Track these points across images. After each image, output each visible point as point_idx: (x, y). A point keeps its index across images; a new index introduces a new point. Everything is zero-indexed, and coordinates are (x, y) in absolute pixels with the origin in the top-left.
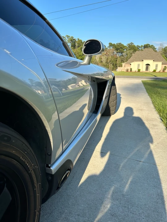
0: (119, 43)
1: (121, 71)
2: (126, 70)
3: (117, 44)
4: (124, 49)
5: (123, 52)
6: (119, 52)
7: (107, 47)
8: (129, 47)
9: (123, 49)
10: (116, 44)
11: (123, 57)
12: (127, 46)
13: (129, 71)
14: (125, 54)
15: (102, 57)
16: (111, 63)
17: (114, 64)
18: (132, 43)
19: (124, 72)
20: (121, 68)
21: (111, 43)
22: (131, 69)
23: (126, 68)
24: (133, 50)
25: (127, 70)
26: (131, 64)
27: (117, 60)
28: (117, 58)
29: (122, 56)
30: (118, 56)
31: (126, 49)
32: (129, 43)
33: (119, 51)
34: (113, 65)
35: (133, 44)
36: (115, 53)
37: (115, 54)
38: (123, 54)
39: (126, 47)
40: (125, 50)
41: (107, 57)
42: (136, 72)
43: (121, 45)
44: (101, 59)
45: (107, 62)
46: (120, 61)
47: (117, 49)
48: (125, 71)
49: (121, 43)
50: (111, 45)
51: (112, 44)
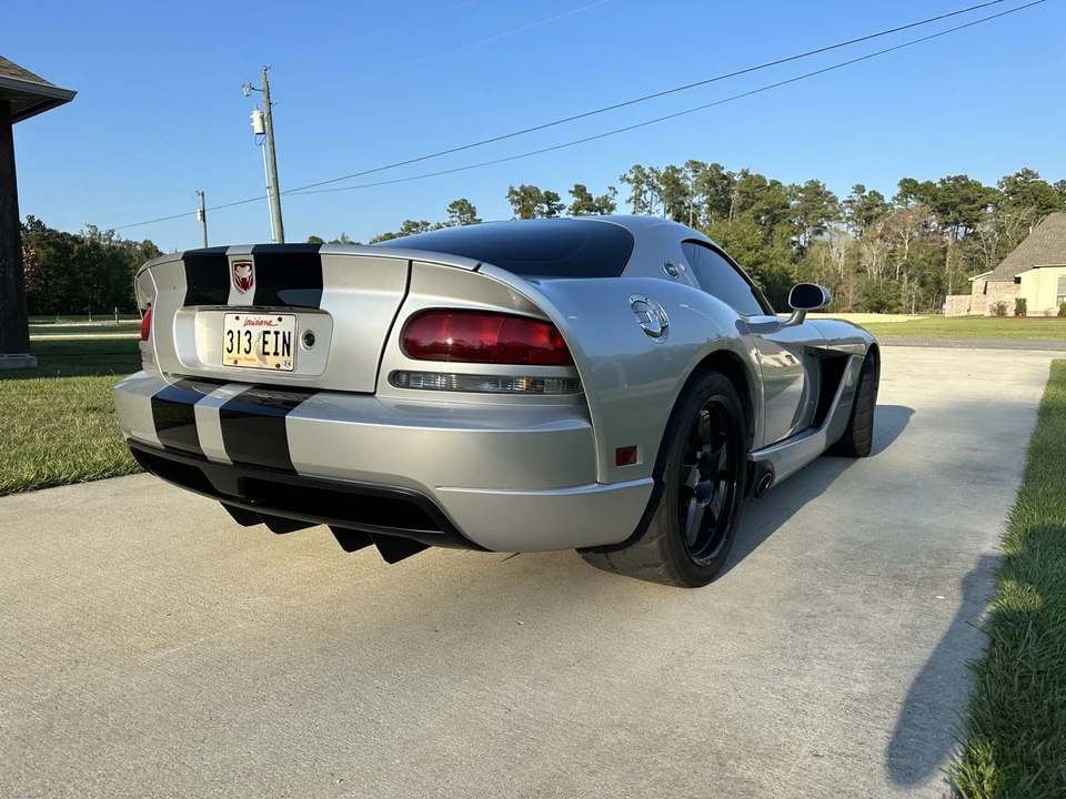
0: (956, 179)
1: (966, 313)
2: (993, 310)
3: (943, 182)
4: (985, 207)
5: (977, 220)
6: (956, 223)
7: (887, 200)
8: (1013, 193)
9: (976, 205)
10: (936, 181)
11: (976, 246)
12: (1002, 190)
13: (1011, 312)
14: (987, 228)
15: (864, 249)
16: (911, 278)
17: (929, 279)
18: (1028, 172)
19: (981, 317)
20: (963, 297)
21: (911, 180)
22: (1021, 306)
23: (993, 299)
24: (1033, 209)
25: (1000, 311)
26: (1018, 281)
27: (942, 263)
28: (945, 251)
29: (970, 239)
30: (949, 239)
31: (996, 205)
32: (1013, 174)
33: (952, 214)
34: (923, 284)
35: (1036, 176)
36: (935, 224)
37: (936, 232)
38: (979, 227)
39: (995, 191)
40: (990, 209)
41: (891, 248)
42: (1047, 317)
43: (968, 185)
44: (860, 255)
45: (888, 273)
46: (961, 264)
47: (943, 210)
48: (987, 313)
49: (965, 178)
50: (909, 187)
51: (916, 184)
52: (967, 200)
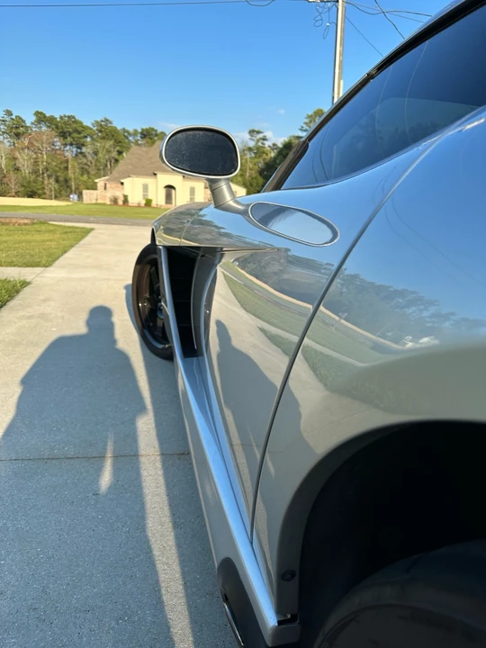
0: (69, 117)
1: (94, 202)
2: (111, 200)
3: (61, 118)
4: (86, 137)
5: (83, 145)
6: (71, 144)
7: (28, 124)
8: (101, 131)
9: (82, 135)
10: (57, 116)
11: (84, 160)
12: (95, 129)
13: (120, 202)
14: (88, 150)
15: (17, 155)
16: (49, 177)
17: (61, 179)
18: (107, 120)
19: (104, 204)
20: (92, 191)
21: (41, 113)
22: (126, 198)
23: (109, 194)
24: (112, 142)
25: (115, 201)
26: (122, 184)
27: (67, 168)
28: (67, 161)
29: (80, 156)
30: (68, 155)
31: (92, 137)
32: (99, 120)
33: (69, 139)
34: (57, 181)
35: (111, 123)
36: (58, 144)
37: (60, 149)
38: (84, 150)
39: (91, 129)
40: (89, 139)
41: (34, 156)
42: (139, 206)
43: (76, 122)
44: (15, 159)
45: (35, 172)
46: (78, 170)
47: (63, 135)
48: (108, 202)
49: (74, 117)
50: (41, 118)
51: (45, 116)
52: (76, 131)
